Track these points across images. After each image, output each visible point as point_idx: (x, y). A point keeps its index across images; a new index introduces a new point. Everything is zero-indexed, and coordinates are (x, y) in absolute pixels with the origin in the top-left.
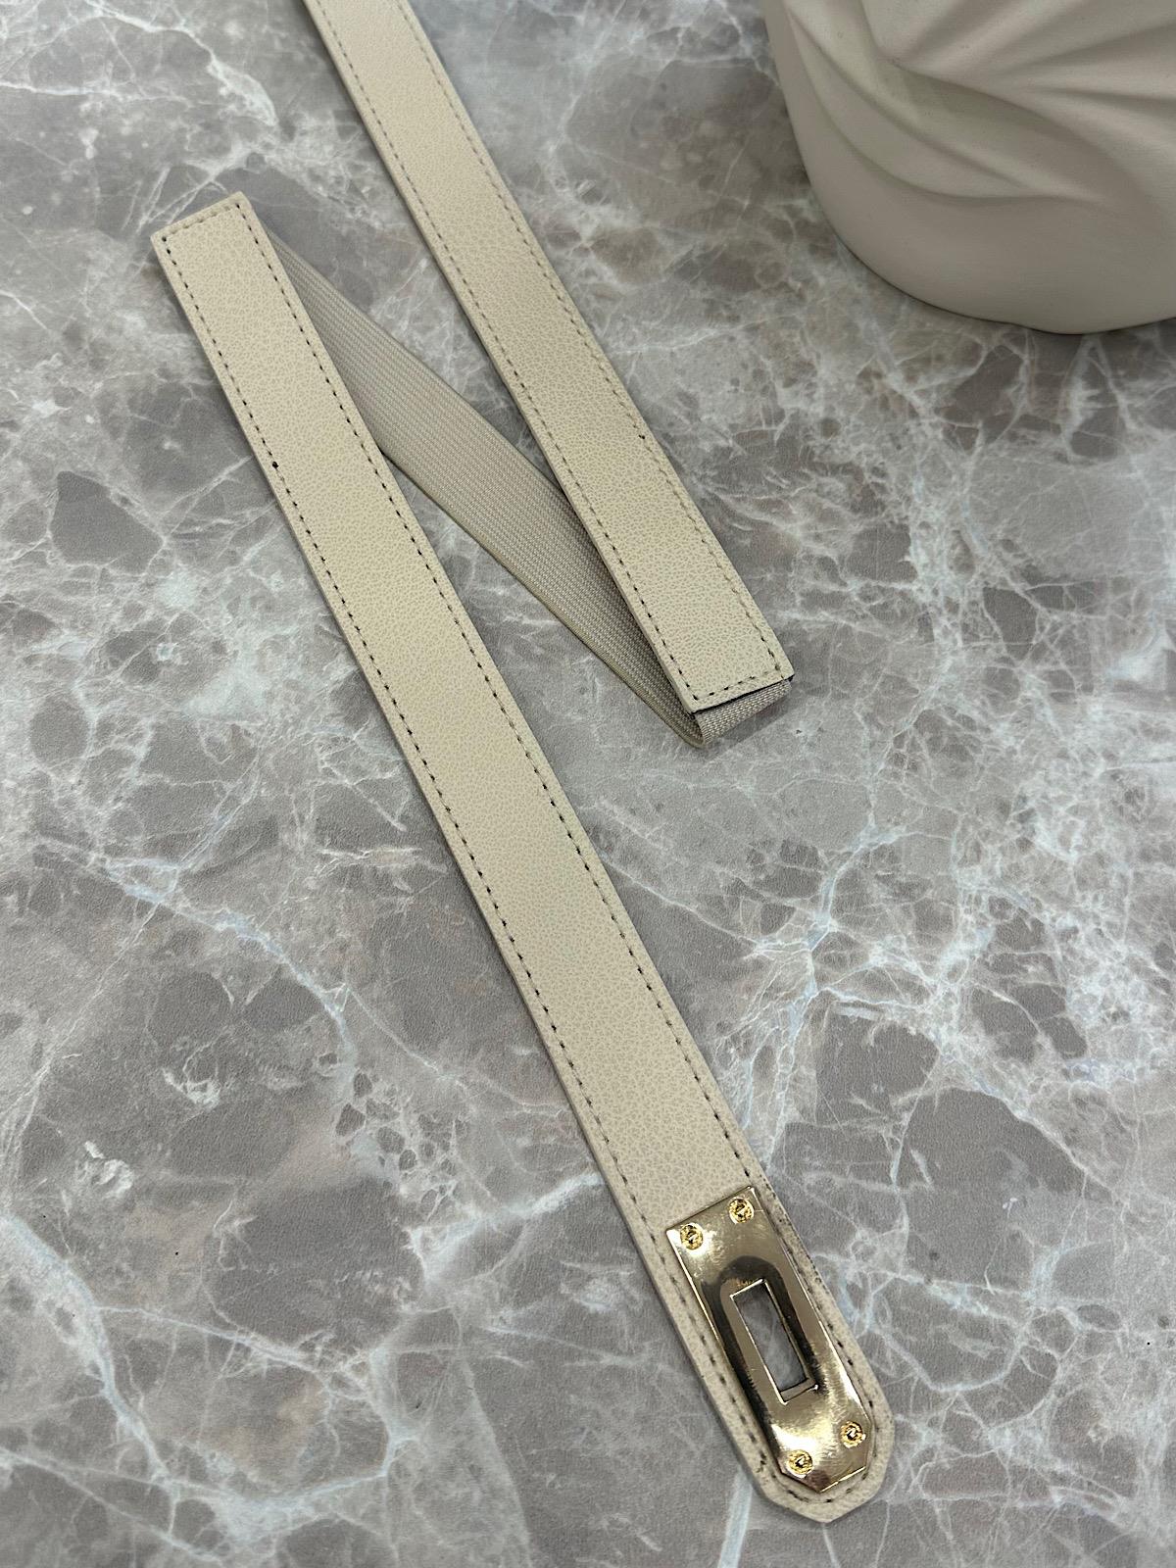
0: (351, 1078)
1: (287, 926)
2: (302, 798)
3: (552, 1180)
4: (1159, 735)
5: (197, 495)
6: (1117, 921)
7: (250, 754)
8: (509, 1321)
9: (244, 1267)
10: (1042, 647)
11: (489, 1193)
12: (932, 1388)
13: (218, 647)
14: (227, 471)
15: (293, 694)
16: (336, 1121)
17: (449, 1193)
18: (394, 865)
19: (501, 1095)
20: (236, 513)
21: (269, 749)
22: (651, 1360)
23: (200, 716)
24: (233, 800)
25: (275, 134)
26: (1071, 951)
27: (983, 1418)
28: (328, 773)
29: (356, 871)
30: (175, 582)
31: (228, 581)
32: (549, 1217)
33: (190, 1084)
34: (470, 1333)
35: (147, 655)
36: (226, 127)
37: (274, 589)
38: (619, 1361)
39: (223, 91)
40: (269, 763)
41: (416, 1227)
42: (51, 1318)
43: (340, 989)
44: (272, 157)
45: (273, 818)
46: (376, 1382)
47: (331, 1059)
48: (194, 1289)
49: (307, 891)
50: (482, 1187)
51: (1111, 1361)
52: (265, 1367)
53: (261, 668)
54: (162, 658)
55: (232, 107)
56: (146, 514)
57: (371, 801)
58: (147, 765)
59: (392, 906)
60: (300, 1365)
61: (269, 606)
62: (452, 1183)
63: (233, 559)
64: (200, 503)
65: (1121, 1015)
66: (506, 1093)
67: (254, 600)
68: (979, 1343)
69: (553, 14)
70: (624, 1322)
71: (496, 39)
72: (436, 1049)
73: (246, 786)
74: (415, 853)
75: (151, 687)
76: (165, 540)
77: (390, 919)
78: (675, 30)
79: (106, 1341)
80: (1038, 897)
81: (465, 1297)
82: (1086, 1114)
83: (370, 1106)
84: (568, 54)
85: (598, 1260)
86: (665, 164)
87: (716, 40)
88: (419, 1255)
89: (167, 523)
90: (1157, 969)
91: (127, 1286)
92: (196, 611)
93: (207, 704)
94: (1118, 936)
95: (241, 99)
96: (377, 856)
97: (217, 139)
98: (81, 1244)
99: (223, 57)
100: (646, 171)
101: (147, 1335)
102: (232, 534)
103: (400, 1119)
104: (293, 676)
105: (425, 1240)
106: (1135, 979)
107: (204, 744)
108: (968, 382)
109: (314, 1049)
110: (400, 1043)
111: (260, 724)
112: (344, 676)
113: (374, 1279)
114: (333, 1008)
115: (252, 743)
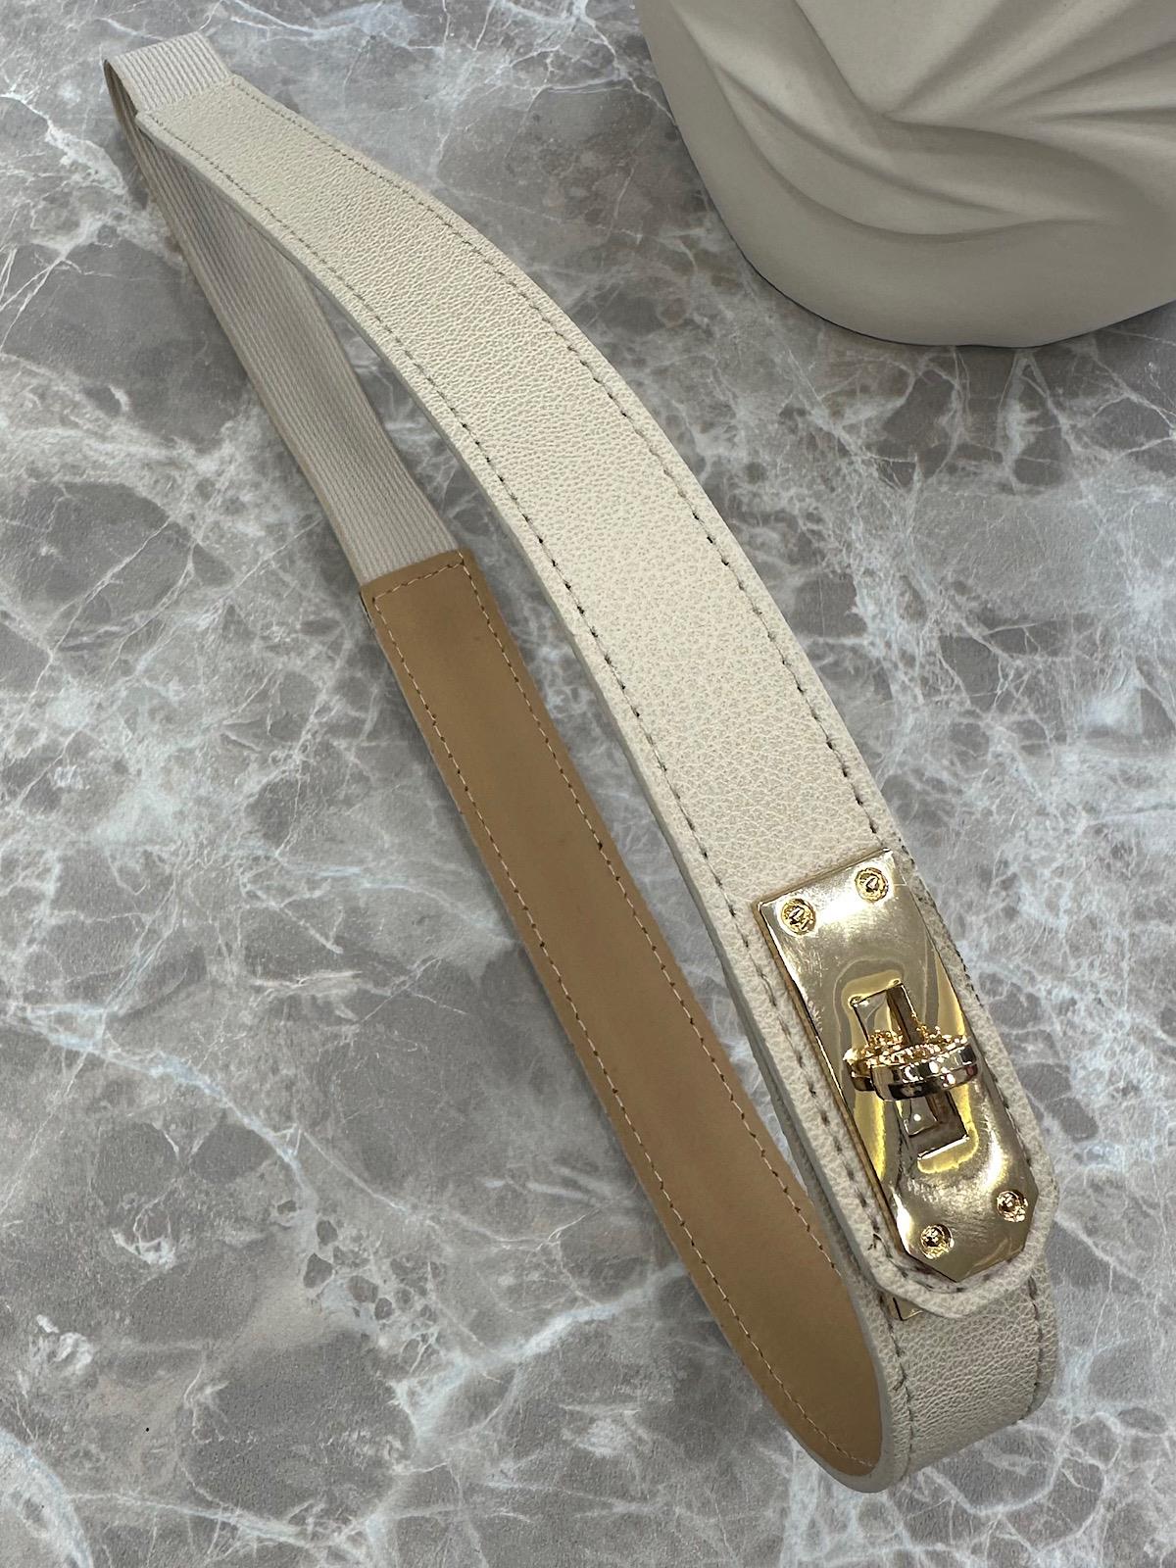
0: (314, 1226)
1: (227, 1066)
2: (227, 926)
3: (542, 1319)
4: (1141, 782)
5: (80, 601)
6: (1116, 987)
7: (166, 882)
8: (511, 1473)
9: (221, 1439)
10: (1008, 695)
11: (475, 1338)
12: (971, 1511)
13: (120, 767)
14: (109, 574)
15: (205, 812)
16: (303, 1273)
17: (432, 1340)
18: (334, 991)
19: (477, 1233)
20: (124, 619)
21: (186, 875)
22: (667, 1504)
23: (109, 843)
24: (153, 934)
25: (126, 203)
26: (1071, 1024)
27: (1029, 1540)
28: (252, 896)
29: (294, 1001)
30: (67, 699)
31: (124, 693)
32: (541, 1359)
33: (142, 1244)
34: (471, 1490)
35: (45, 780)
36: (72, 200)
37: (174, 699)
38: (633, 1507)
39: (65, 161)
40: (188, 891)
41: (399, 1381)
42: (20, 1510)
43: (292, 1131)
44: (124, 228)
45: (199, 950)
46: (376, 1552)
47: (290, 1206)
48: (170, 1466)
49: (242, 1026)
50: (466, 1331)
51: (1161, 1468)
52: (255, 1545)
53: (168, 786)
54: (62, 784)
55: (77, 177)
56: (29, 627)
57: (302, 923)
58: (57, 903)
59: (336, 1036)
60: (291, 1541)
61: (170, 718)
62: (434, 1330)
63: (126, 669)
64: (84, 611)
65: (1131, 1089)
66: (482, 1230)
67: (152, 713)
68: (1016, 1458)
69: (410, 48)
70: (634, 1465)
71: (353, 81)
72: (401, 1187)
73: (166, 918)
74: (355, 977)
75: (53, 816)
76: (52, 655)
77: (336, 1050)
78: (544, 55)
79: (82, 1532)
80: (1031, 969)
81: (462, 1450)
82: (1105, 1200)
83: (338, 1254)
84: (431, 91)
85: (598, 1401)
86: (547, 202)
87: (589, 63)
88: (408, 1410)
89: (51, 635)
90: (1164, 1036)
91: (97, 1470)
92: (93, 730)
93: (113, 830)
94: (1119, 1005)
95: (86, 167)
96: (314, 983)
97: (65, 214)
98: (43, 1428)
99: (61, 123)
100: (527, 210)
101: (124, 1522)
102: (123, 640)
103: (372, 1266)
104: (202, 792)
105: (412, 1393)
106: (1142, 1050)
107: (116, 874)
108: (898, 413)
109: (271, 1197)
110: (362, 1184)
111: (173, 847)
112: (257, 788)
113: (361, 1440)
114: (286, 1152)
115: (168, 870)
